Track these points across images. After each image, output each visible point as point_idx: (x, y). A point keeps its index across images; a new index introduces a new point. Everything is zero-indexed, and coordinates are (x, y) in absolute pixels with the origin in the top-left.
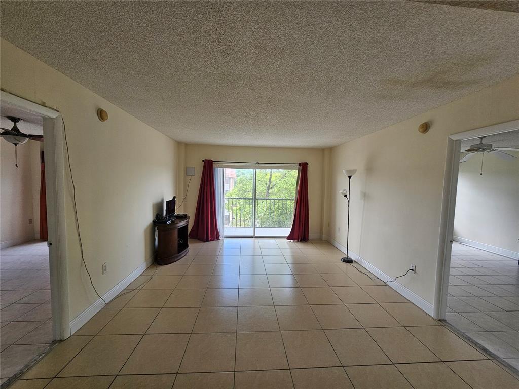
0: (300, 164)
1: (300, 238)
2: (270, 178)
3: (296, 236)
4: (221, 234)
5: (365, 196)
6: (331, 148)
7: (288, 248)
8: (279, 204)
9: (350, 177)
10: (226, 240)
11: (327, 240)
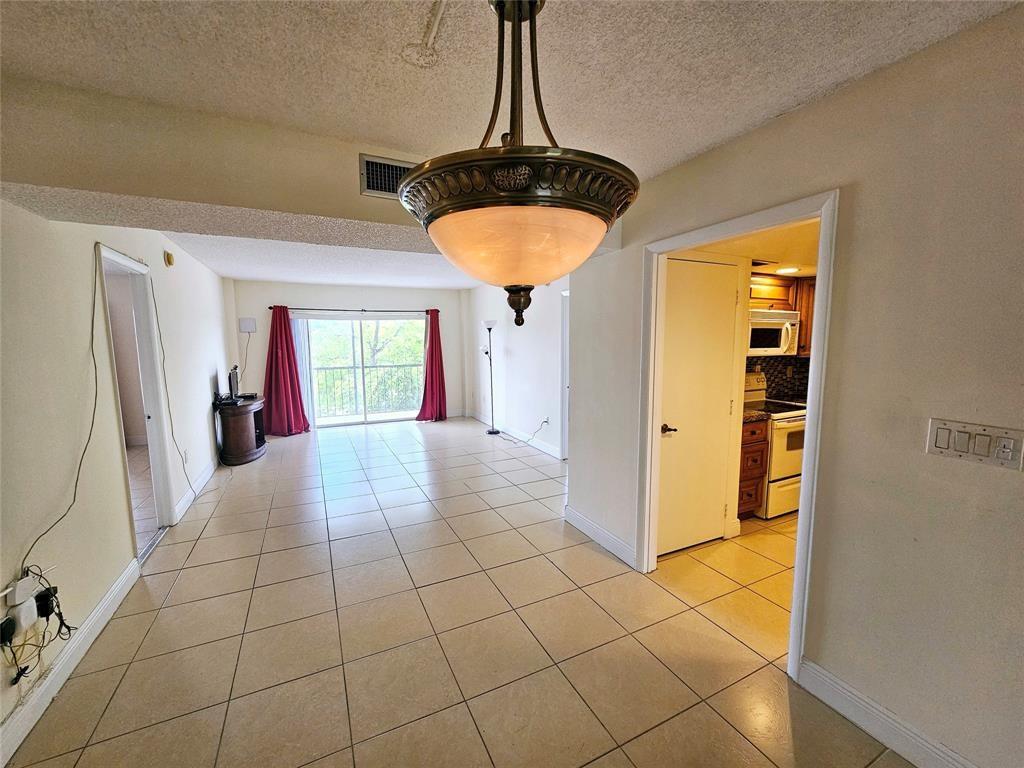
0: (427, 312)
1: (434, 417)
2: (377, 332)
3: (428, 413)
4: (310, 422)
5: (508, 352)
6: (469, 290)
7: (419, 433)
8: (401, 373)
9: (490, 330)
10: (319, 431)
11: (471, 416)
